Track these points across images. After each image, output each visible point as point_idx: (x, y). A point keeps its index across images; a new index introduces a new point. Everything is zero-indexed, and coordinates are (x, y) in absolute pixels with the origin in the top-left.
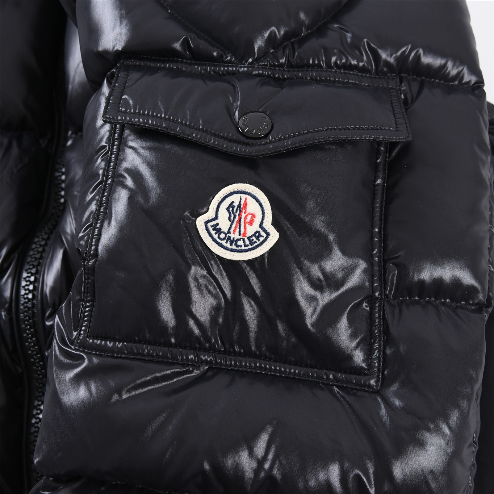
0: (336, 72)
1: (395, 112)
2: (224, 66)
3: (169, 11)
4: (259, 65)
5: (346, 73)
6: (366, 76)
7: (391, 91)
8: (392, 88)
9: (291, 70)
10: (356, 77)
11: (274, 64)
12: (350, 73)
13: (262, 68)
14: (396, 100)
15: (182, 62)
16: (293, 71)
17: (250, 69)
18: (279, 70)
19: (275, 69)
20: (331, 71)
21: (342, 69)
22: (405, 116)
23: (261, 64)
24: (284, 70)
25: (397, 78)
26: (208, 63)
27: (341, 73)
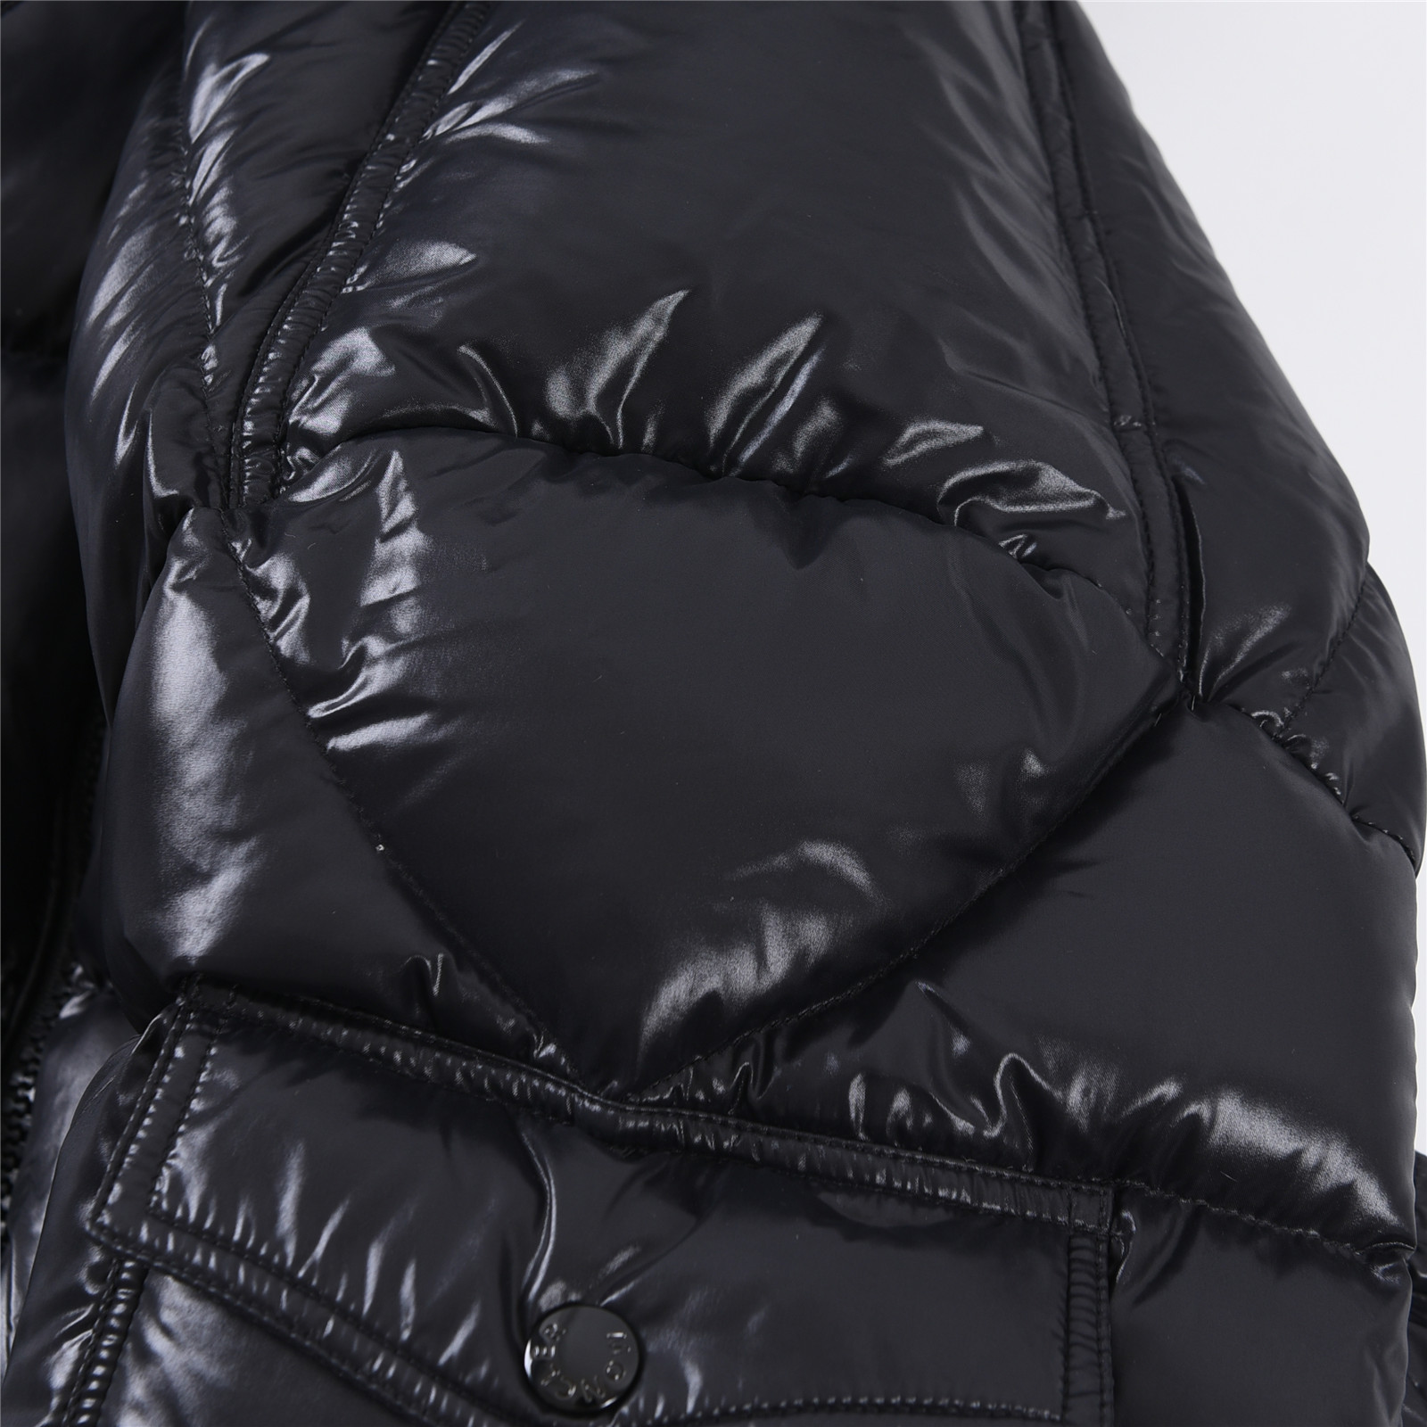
0: (896, 1157)
1: (1074, 1338)
2: (531, 1075)
3: (382, 848)
4: (641, 1104)
5: (932, 1164)
6: (1000, 1177)
7: (1077, 1242)
8: (1081, 1231)
9: (750, 1125)
10: (965, 1178)
11: (694, 1101)
12: (943, 1166)
13: (651, 1114)
14: (1086, 1285)
15: (393, 1033)
16: (754, 1131)
17: (611, 1112)
18: (709, 1120)
19: (697, 1118)
20: (880, 1154)
21: (921, 1149)
22: (1105, 1355)
23: (651, 1099)
24: (724, 1124)
25: (1105, 1193)
26: (479, 1051)
27: (912, 1161)
